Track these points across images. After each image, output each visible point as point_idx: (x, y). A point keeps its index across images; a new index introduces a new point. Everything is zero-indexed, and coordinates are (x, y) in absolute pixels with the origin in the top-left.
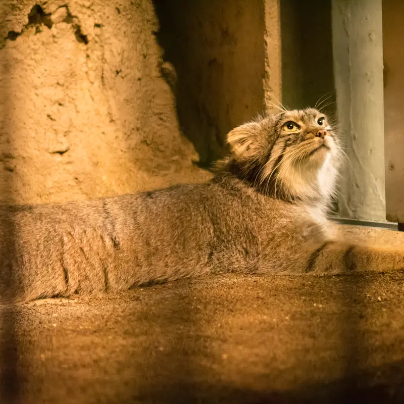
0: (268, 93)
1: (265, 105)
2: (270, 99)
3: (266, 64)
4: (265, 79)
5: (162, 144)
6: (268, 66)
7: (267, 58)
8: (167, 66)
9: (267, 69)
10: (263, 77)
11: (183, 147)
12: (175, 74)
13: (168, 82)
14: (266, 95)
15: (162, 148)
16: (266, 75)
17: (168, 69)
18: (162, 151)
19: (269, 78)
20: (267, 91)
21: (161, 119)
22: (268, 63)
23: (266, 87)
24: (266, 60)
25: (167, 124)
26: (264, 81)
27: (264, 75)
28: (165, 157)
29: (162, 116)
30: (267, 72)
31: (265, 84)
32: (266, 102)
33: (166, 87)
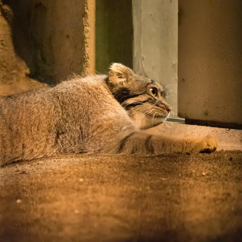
0: (87, 28)
1: (84, 36)
2: (88, 32)
3: (86, 8)
4: (84, 18)
5: (5, 62)
6: (87, 9)
7: (87, 4)
8: (6, 7)
9: (86, 11)
10: (84, 16)
11: (18, 65)
12: (11, 13)
13: (6, 19)
14: (85, 29)
15: (4, 64)
16: (86, 15)
17: (6, 10)
18: (4, 67)
19: (88, 17)
20: (86, 26)
21: (3, 44)
22: (87, 7)
23: (85, 23)
24: (86, 5)
25: (7, 48)
26: (84, 19)
27: (84, 15)
28: (7, 71)
29: (3, 43)
30: (86, 13)
31: (84, 21)
32: (85, 34)
33: (5, 22)
